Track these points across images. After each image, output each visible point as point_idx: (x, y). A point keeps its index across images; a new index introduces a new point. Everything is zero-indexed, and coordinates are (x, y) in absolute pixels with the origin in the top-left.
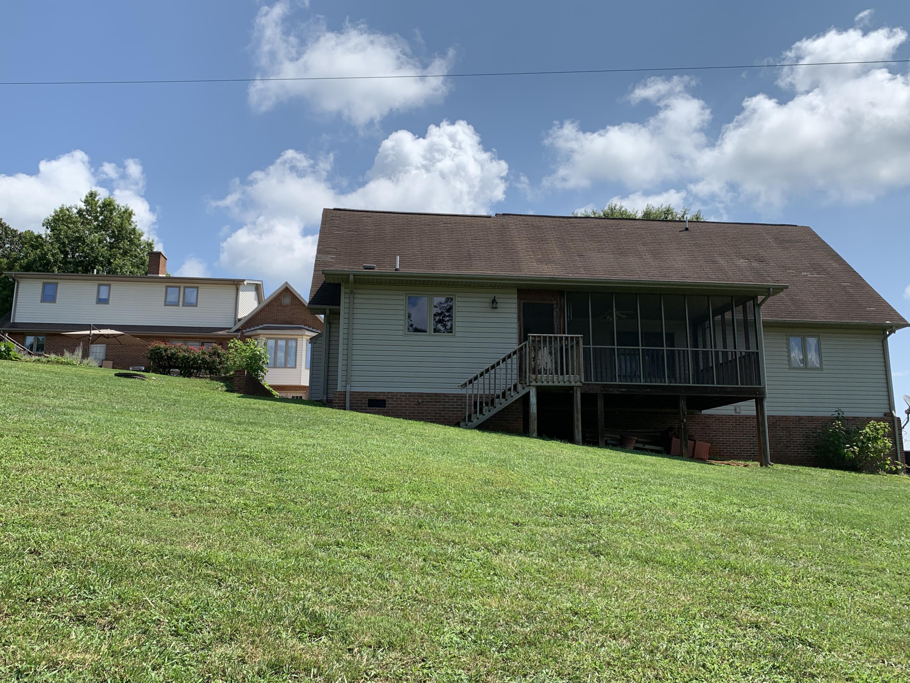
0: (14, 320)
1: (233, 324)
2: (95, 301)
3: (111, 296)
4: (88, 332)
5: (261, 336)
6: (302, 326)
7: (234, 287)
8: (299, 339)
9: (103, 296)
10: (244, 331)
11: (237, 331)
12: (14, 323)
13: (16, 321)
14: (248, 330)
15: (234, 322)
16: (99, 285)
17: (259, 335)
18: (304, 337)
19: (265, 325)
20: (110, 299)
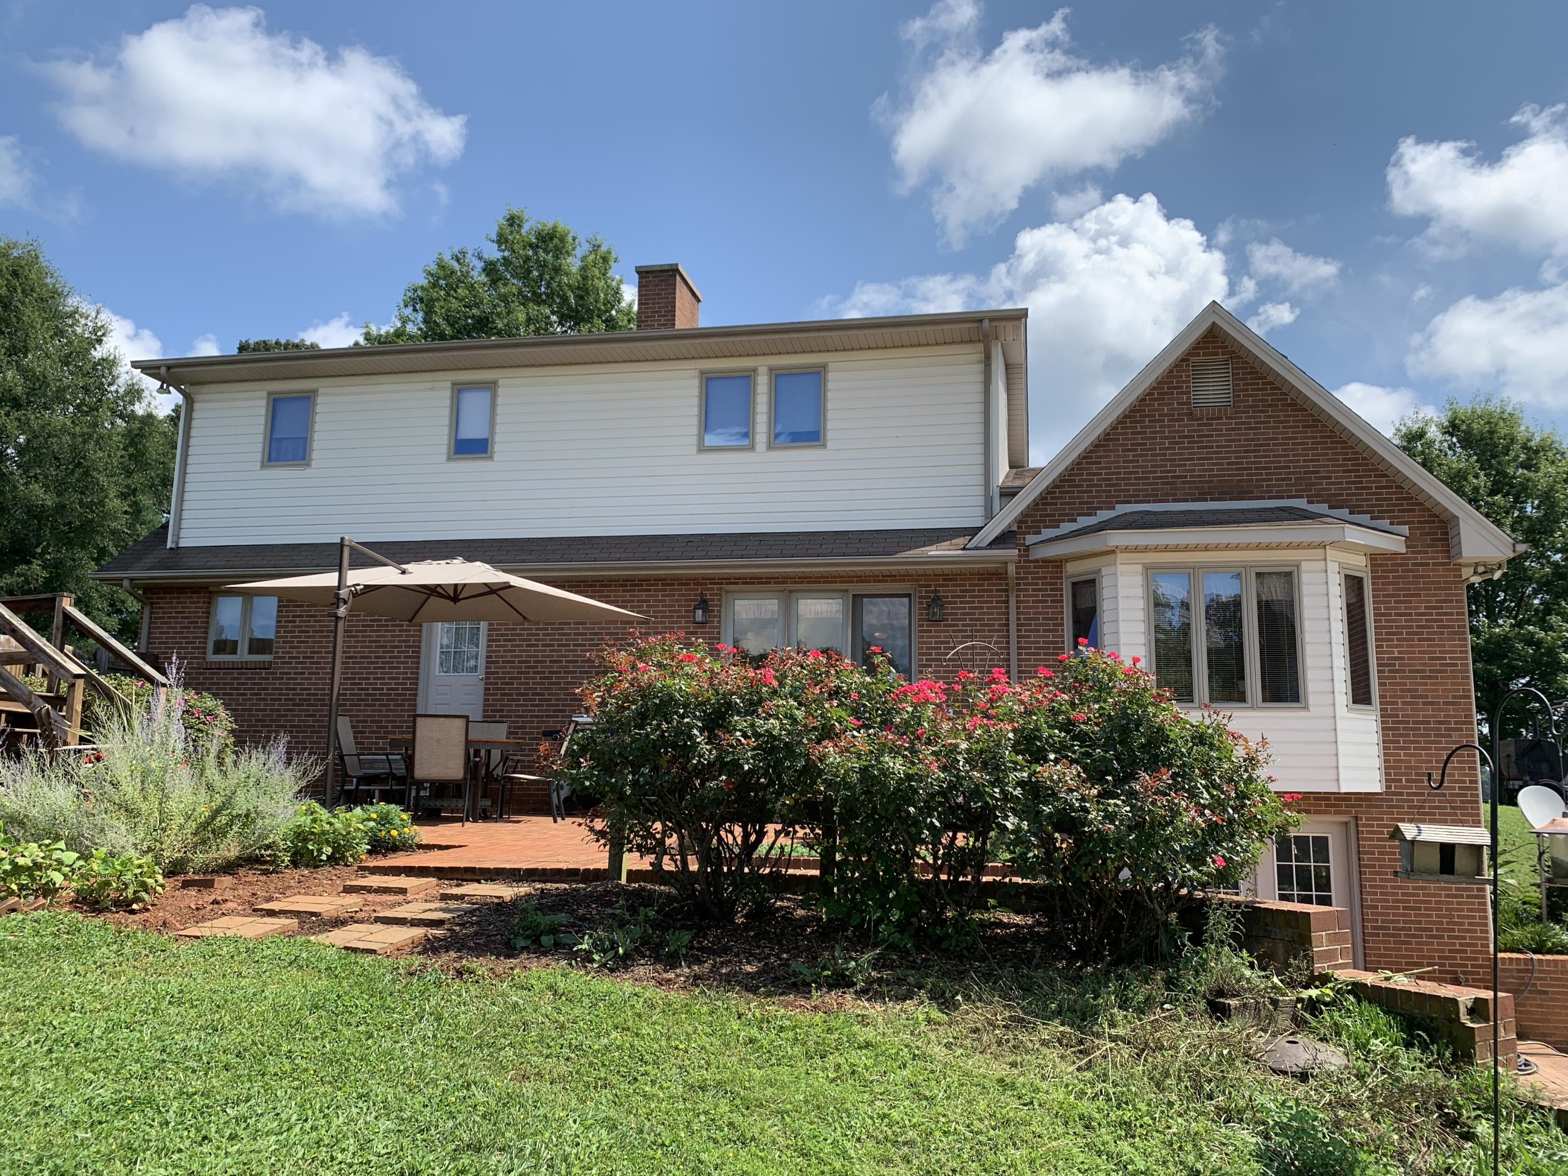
0: (177, 537)
1: (980, 511)
2: (444, 449)
3: (498, 429)
4: (329, 579)
5: (1120, 557)
6: (1301, 503)
7: (974, 353)
8: (1304, 566)
9: (471, 430)
10: (1030, 539)
11: (1003, 540)
12: (177, 549)
13: (183, 544)
14: (1048, 533)
15: (981, 501)
16: (459, 389)
17: (1112, 552)
18: (1330, 552)
19: (1122, 509)
20: (497, 438)
